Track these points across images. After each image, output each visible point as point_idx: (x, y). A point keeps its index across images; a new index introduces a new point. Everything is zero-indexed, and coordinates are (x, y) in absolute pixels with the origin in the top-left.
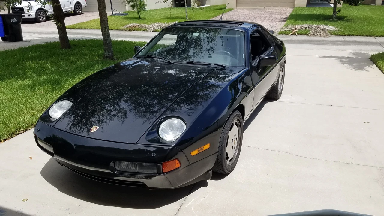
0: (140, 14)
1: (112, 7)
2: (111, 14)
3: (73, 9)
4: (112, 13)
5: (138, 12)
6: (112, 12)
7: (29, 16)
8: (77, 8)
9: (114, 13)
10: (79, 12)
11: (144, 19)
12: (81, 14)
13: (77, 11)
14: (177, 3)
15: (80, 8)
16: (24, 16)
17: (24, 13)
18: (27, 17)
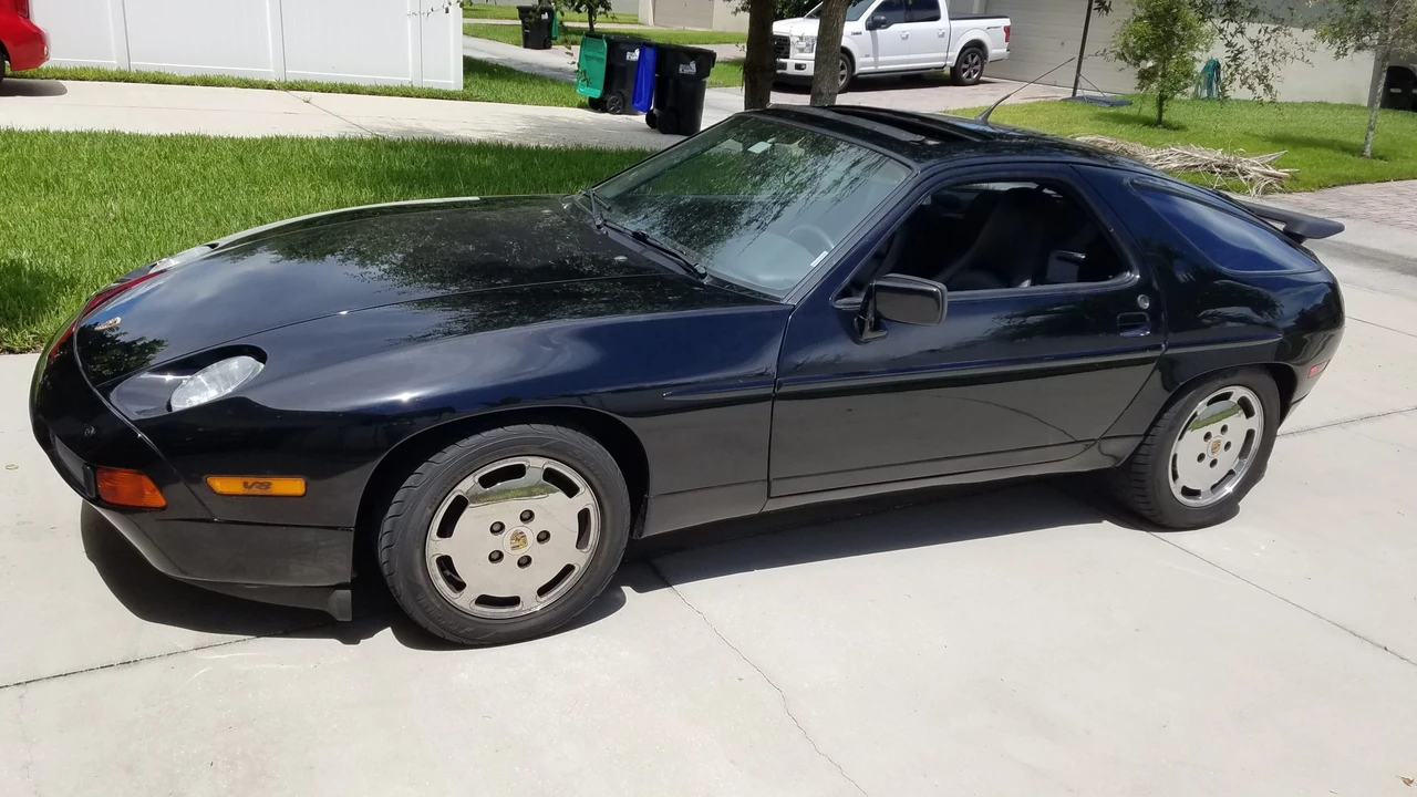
0: (1164, 107)
1: (1078, 71)
2: (1071, 96)
3: (952, 63)
4: (1074, 94)
5: (1162, 100)
6: (1075, 88)
7: (798, 67)
8: (966, 62)
9: (1079, 93)
10: (969, 76)
11: (1179, 128)
12: (977, 82)
13: (965, 70)
14: (1393, 90)
15: (976, 64)
16: (784, 66)
17: (788, 57)
18: (791, 70)
